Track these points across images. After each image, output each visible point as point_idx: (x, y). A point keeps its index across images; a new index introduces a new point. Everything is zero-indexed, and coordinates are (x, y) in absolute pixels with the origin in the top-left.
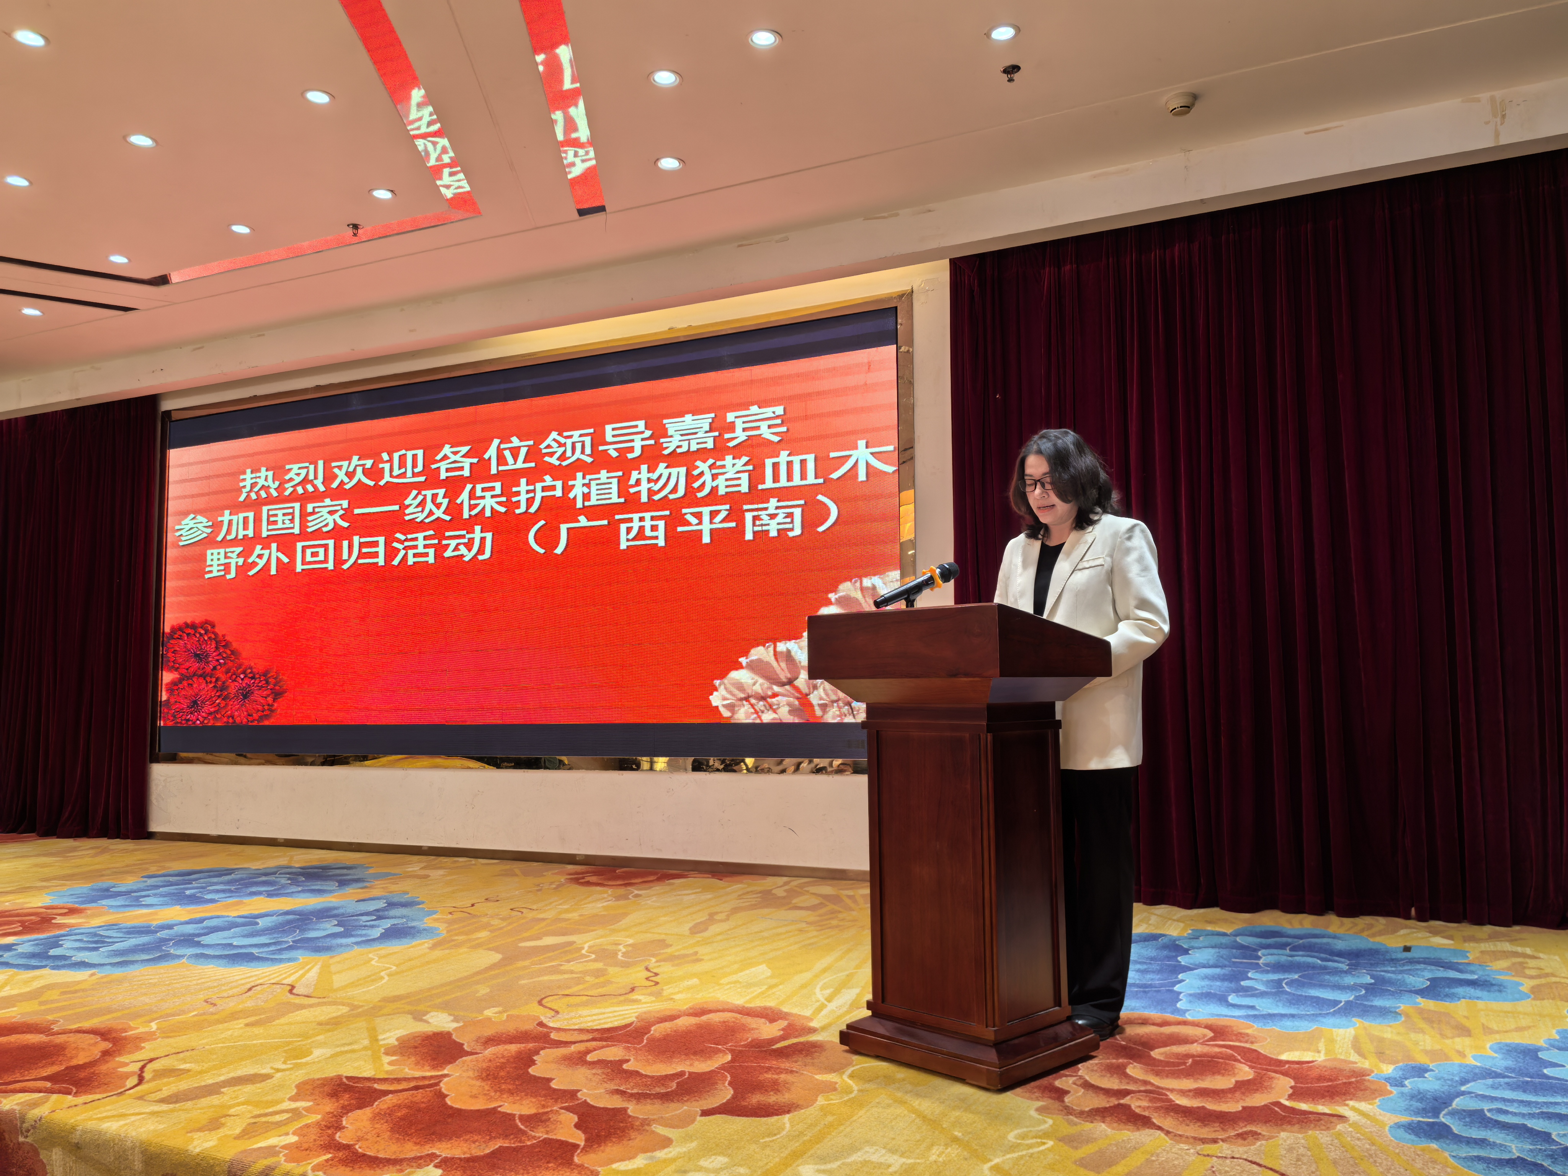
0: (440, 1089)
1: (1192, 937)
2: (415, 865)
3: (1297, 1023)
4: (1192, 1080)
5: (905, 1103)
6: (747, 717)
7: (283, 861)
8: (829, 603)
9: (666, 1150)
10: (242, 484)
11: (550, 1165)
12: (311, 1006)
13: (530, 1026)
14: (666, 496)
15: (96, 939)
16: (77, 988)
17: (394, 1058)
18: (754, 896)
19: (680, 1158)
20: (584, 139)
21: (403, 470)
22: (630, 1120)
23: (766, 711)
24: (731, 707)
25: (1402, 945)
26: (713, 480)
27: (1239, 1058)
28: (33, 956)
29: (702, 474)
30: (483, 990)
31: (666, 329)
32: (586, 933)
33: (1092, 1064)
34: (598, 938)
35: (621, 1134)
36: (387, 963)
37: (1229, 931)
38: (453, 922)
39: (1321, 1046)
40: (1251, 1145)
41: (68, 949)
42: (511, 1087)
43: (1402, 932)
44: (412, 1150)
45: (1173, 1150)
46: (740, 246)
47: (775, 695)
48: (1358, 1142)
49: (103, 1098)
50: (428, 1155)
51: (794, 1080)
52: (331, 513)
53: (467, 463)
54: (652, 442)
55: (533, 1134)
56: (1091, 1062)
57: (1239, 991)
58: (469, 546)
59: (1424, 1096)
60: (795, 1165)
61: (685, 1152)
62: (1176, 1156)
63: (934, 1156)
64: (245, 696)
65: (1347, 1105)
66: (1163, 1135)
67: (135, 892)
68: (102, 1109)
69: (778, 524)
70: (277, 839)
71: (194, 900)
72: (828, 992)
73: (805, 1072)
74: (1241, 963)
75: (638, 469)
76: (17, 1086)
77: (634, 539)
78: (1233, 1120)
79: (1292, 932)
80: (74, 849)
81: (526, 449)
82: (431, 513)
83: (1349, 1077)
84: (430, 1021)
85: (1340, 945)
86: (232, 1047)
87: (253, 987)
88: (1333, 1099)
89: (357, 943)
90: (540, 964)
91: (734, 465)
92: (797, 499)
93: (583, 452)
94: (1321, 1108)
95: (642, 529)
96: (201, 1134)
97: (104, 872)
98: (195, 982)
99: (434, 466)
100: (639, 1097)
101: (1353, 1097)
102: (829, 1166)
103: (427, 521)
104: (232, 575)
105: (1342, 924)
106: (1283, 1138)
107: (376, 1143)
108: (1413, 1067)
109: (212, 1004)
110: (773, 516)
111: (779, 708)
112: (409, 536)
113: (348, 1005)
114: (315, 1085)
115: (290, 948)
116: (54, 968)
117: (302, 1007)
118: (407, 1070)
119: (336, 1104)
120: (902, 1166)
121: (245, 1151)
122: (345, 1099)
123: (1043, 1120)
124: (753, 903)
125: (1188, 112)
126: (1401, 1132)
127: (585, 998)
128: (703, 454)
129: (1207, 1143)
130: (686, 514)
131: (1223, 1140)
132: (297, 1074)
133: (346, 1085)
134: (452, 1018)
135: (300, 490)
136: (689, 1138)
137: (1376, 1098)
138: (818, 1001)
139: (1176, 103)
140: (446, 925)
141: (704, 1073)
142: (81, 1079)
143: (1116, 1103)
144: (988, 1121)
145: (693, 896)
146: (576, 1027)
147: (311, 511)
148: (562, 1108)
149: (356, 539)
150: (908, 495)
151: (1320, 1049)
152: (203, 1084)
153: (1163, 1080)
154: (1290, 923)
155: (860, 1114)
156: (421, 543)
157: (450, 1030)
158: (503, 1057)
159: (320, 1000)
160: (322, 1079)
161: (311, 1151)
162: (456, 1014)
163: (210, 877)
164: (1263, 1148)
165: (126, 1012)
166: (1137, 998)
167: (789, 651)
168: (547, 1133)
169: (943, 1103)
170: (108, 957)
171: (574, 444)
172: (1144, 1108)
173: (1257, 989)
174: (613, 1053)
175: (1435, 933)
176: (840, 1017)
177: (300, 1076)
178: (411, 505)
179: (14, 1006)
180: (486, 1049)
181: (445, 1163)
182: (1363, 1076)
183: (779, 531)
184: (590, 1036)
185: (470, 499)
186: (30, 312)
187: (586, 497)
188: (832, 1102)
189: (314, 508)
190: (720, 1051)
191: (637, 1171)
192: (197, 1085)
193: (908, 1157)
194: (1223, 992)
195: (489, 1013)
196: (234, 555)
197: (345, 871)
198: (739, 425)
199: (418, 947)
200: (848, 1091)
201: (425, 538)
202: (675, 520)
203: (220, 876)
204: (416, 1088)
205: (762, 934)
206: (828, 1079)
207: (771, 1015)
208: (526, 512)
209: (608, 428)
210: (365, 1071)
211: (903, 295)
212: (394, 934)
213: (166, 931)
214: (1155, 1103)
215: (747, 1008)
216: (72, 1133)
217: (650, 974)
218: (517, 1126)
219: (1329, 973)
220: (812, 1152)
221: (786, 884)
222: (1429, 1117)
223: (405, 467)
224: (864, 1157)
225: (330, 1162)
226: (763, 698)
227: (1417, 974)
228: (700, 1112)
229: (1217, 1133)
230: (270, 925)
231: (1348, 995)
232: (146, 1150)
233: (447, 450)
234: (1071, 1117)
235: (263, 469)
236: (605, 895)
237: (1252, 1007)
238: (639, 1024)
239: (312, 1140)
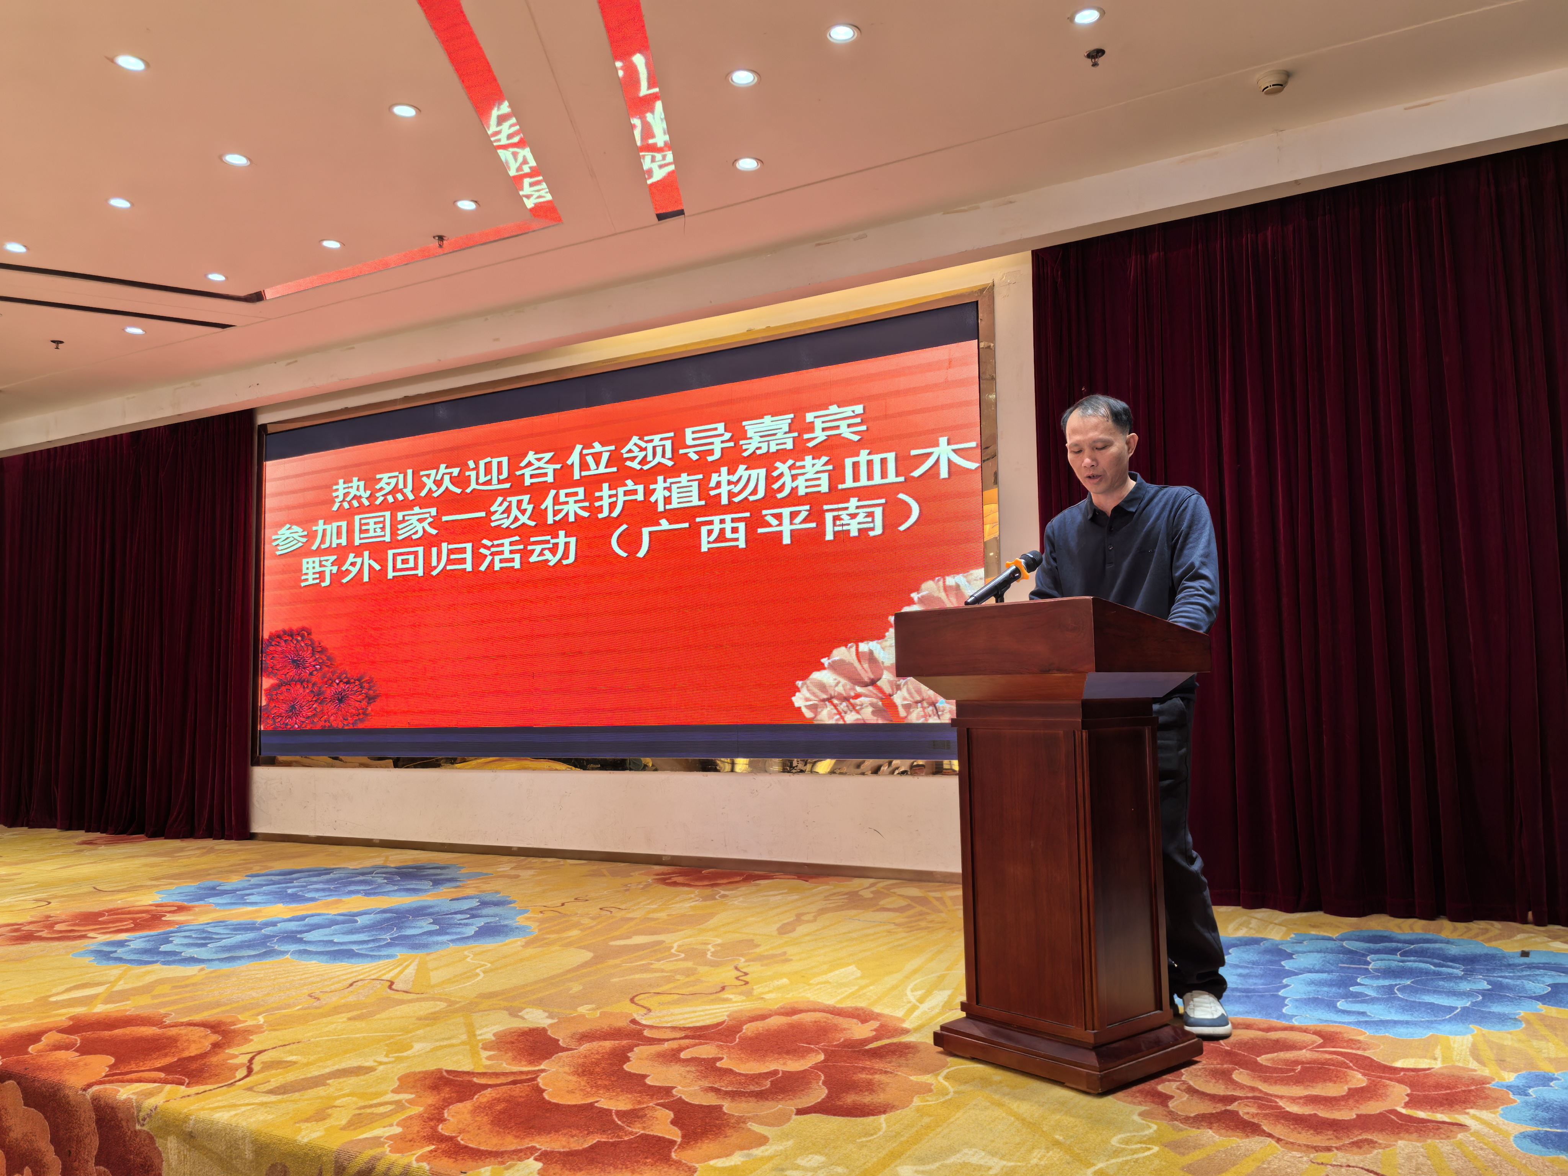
0: (538, 1084)
1: (1295, 941)
2: (505, 865)
3: (1411, 1030)
4: (1302, 1087)
5: (1003, 1105)
6: (830, 717)
7: (379, 861)
8: (911, 602)
9: (763, 1148)
10: (335, 494)
11: (648, 1161)
12: (410, 1001)
13: (622, 1023)
14: (746, 499)
15: (204, 935)
16: (187, 982)
17: (492, 1053)
18: (843, 897)
19: (777, 1156)
20: (660, 144)
21: (489, 477)
22: (725, 1117)
23: (849, 712)
24: (813, 708)
25: (1519, 950)
26: (793, 481)
27: (1351, 1064)
28: (145, 951)
29: (781, 475)
30: (576, 988)
31: (745, 331)
32: (674, 932)
33: (1196, 1069)
34: (687, 938)
35: (717, 1131)
36: (482, 961)
37: (1335, 936)
38: (541, 921)
39: (1438, 1052)
40: (1366, 1154)
41: (177, 945)
42: (607, 1083)
43: (1519, 937)
44: (512, 1143)
45: (1286, 1158)
46: (819, 244)
47: (858, 696)
48: (1481, 1152)
49: (214, 1089)
50: (528, 1148)
51: (888, 1081)
52: (421, 521)
53: (550, 469)
54: (732, 444)
55: (630, 1129)
56: (1194, 1067)
57: (1349, 997)
58: (554, 550)
59: (1550, 1106)
60: (893, 1165)
61: (781, 1150)
62: (1289, 1164)
63: (1035, 1159)
64: (340, 700)
65: (1468, 1114)
66: (1273, 1142)
67: (240, 890)
68: (214, 1099)
69: (859, 523)
70: (372, 839)
71: (295, 898)
72: (919, 993)
73: (899, 1073)
74: (1349, 968)
75: (719, 472)
76: (133, 1076)
77: (715, 541)
78: (1347, 1128)
79: (1402, 937)
80: (182, 850)
81: (608, 454)
82: (516, 519)
83: (1468, 1086)
84: (526, 1017)
85: (1453, 950)
86: (337, 1040)
87: (355, 982)
88: (1452, 1107)
89: (452, 941)
90: (631, 963)
91: (813, 465)
92: (877, 498)
93: (663, 456)
94: (1440, 1117)
95: (722, 531)
96: (309, 1125)
97: (210, 872)
98: (299, 977)
99: (518, 473)
100: (733, 1095)
101: (1474, 1105)
102: (927, 1168)
103: (513, 527)
104: (327, 583)
105: (1455, 929)
106: (1400, 1147)
107: (477, 1135)
108: (1537, 1076)
109: (315, 998)
110: (853, 516)
111: (861, 709)
112: (496, 542)
113: (446, 1000)
114: (417, 1078)
115: (389, 945)
116: (165, 963)
117: (402, 1002)
118: (504, 1065)
119: (438, 1097)
120: (1002, 1169)
121: (352, 1141)
122: (446, 1093)
123: (1147, 1125)
124: (840, 904)
125: (1280, 91)
126: (1527, 1142)
127: (676, 997)
128: (782, 455)
129: (1321, 1151)
130: (766, 515)
131: (1337, 1148)
132: (399, 1067)
133: (446, 1078)
134: (547, 1014)
135: (390, 499)
136: (786, 1136)
137: (1498, 1107)
138: (910, 1002)
139: (1268, 81)
140: (537, 924)
141: (798, 1072)
142: (193, 1070)
143: (1223, 1109)
144: (1089, 1125)
145: (779, 897)
146: (669, 1025)
147: (401, 519)
148: (658, 1105)
149: (444, 546)
150: (991, 493)
151: (1436, 1056)
152: (309, 1075)
153: (1271, 1087)
154: (1400, 928)
155: (957, 1116)
156: (507, 548)
157: (546, 1026)
158: (598, 1053)
159: (419, 996)
160: (423, 1072)
161: (415, 1142)
162: (551, 1010)
163: (310, 876)
164: (1379, 1157)
165: (234, 1005)
166: (1241, 1003)
167: (871, 652)
168: (644, 1128)
169: (1043, 1106)
170: (216, 952)
171: (654, 448)
172: (1253, 1116)
173: (1367, 995)
174: (707, 1051)
175: (1555, 938)
176: (932, 1018)
177: (402, 1069)
178: (496, 512)
179: (128, 999)
180: (580, 1045)
181: (545, 1157)
182: (1483, 1084)
183: (860, 530)
184: (683, 1034)
185: (554, 505)
186: (134, 330)
187: (668, 500)
188: (928, 1103)
189: (404, 516)
190: (812, 1050)
191: (733, 1169)
192: (303, 1077)
193: (1009, 1160)
194: (1331, 997)
195: (583, 1010)
196: (328, 564)
197: (438, 871)
198: (819, 425)
199: (511, 945)
200: (944, 1092)
201: (511, 544)
202: (754, 522)
203: (319, 875)
204: (514, 1083)
205: (851, 935)
206: (923, 1080)
207: (862, 1016)
208: (609, 516)
209: (688, 431)
210: (464, 1065)
211: (983, 290)
212: (489, 931)
213: (271, 928)
214: (1263, 1109)
215: (838, 1008)
216: (186, 1122)
217: (739, 974)
218: (614, 1121)
219: (1443, 979)
220: (909, 1153)
221: (872, 885)
222: (1556, 1127)
223: (491, 473)
224: (963, 1159)
225: (434, 1153)
226: (846, 699)
227: (1537, 980)
228: (795, 1110)
229: (1331, 1141)
230: (368, 922)
231: (1464, 1001)
232: (256, 1139)
233: (531, 456)
234: (1176, 1122)
235: (355, 479)
236: (693, 896)
237: (1363, 1014)
238: (731, 1023)
239: (415, 1132)
